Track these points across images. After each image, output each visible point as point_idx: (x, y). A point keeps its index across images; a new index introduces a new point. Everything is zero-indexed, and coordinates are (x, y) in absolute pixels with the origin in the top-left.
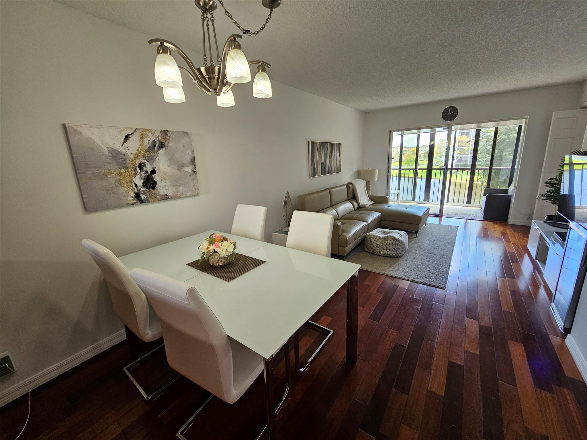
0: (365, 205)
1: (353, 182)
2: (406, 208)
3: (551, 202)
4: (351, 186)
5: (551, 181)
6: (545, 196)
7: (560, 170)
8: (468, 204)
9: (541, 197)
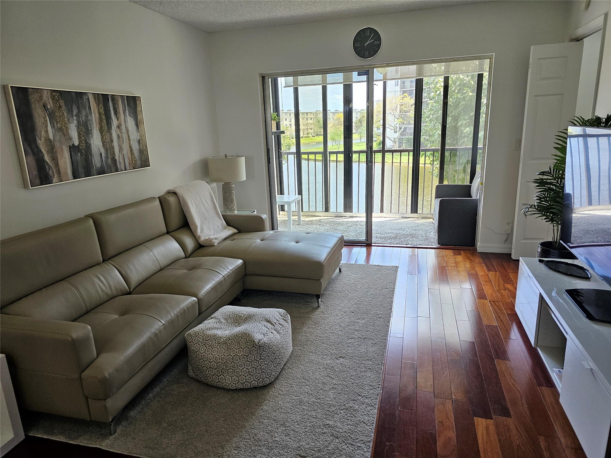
0: (211, 240)
1: (177, 191)
2: (297, 243)
3: (545, 219)
4: (172, 199)
5: (541, 177)
6: (535, 207)
7: (556, 156)
8: (414, 213)
9: (530, 209)
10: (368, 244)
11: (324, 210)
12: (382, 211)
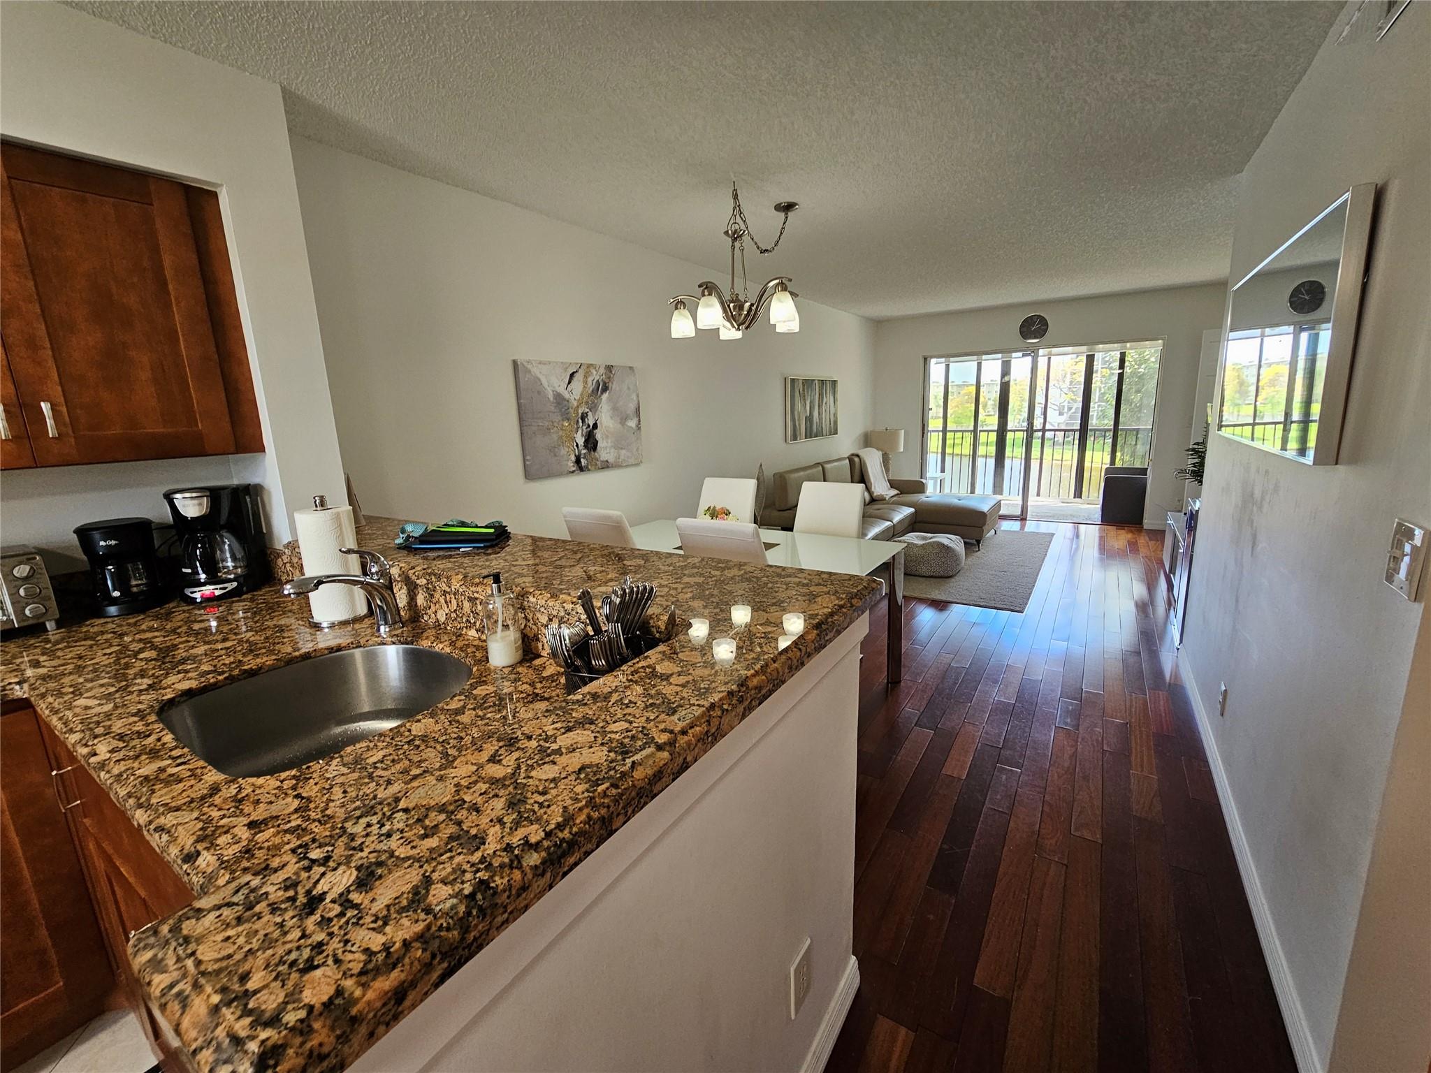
0: (883, 495)
1: (858, 453)
2: (959, 501)
3: (1197, 482)
4: (856, 459)
8: (1077, 498)
10: (1023, 518)
11: (969, 492)
12: (1038, 495)
